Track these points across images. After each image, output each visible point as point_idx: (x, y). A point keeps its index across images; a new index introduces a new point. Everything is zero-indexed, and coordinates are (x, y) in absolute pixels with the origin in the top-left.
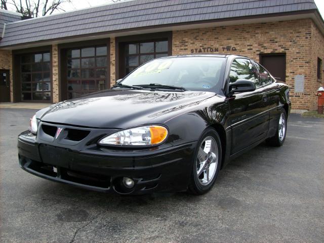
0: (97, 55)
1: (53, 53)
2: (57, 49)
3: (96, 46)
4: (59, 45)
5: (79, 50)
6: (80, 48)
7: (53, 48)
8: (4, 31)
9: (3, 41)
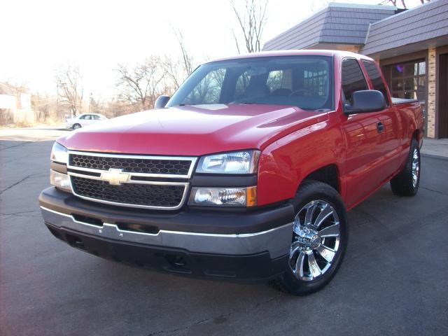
1: (430, 62)
2: (435, 55)
7: (430, 54)
8: (368, 35)
9: (366, 47)
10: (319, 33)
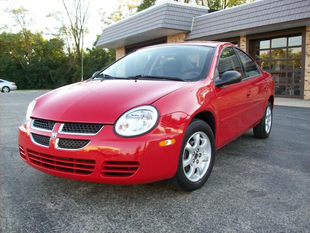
0: (289, 45)
1: (241, 45)
2: (245, 40)
3: (288, 36)
4: (247, 36)
5: (269, 41)
6: (270, 39)
7: (241, 40)
8: (192, 25)
9: (191, 33)
10: (161, 21)
